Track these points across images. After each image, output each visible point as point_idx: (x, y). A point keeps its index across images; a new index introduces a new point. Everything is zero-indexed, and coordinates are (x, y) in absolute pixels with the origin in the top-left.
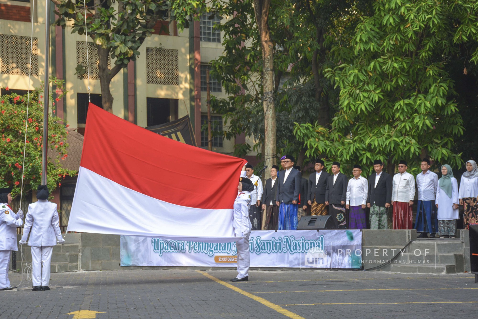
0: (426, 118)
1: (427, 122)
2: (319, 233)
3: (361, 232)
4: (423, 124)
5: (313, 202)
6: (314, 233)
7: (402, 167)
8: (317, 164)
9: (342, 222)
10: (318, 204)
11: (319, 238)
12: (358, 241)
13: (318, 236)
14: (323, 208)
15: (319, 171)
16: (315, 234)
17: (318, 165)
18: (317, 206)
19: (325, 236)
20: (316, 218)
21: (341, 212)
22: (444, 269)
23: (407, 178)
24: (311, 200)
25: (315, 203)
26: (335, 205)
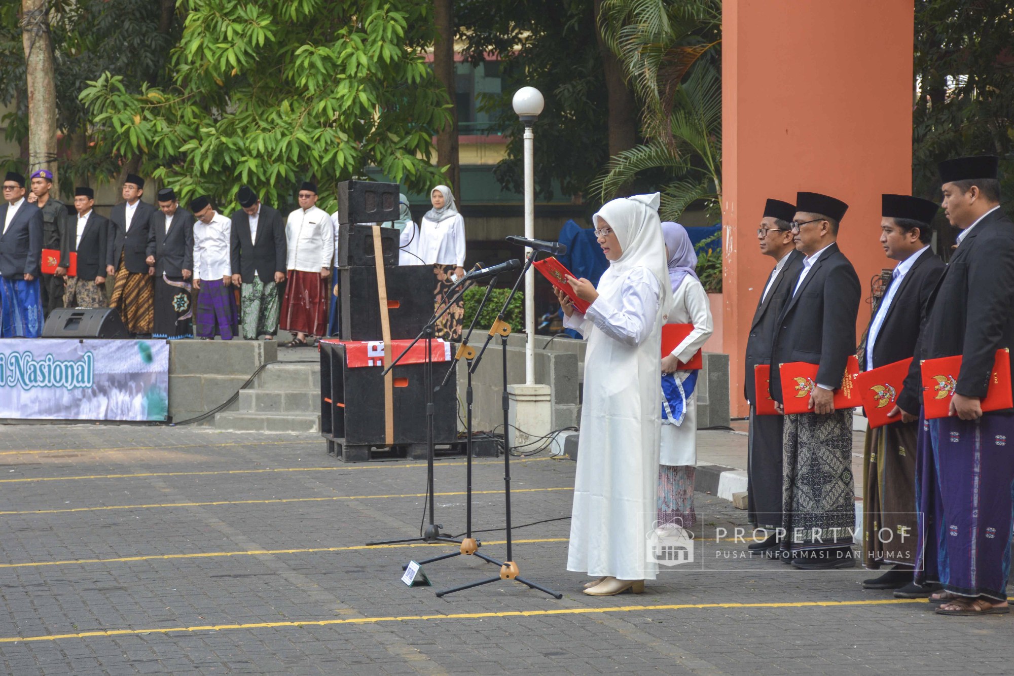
0: (361, 87)
1: (363, 97)
2: (83, 347)
3: (168, 346)
4: (354, 102)
5: (118, 270)
6: (73, 347)
7: (307, 196)
8: (127, 184)
9: (184, 312)
10: (131, 274)
11: (83, 357)
12: (160, 364)
13: (80, 353)
14: (143, 283)
15: (132, 201)
16: (76, 349)
17: (131, 188)
18: (128, 278)
19: (95, 352)
20: (82, 314)
21: (183, 291)
22: (313, 422)
23: (317, 222)
24: (113, 264)
25: (124, 272)
26: (169, 278)
